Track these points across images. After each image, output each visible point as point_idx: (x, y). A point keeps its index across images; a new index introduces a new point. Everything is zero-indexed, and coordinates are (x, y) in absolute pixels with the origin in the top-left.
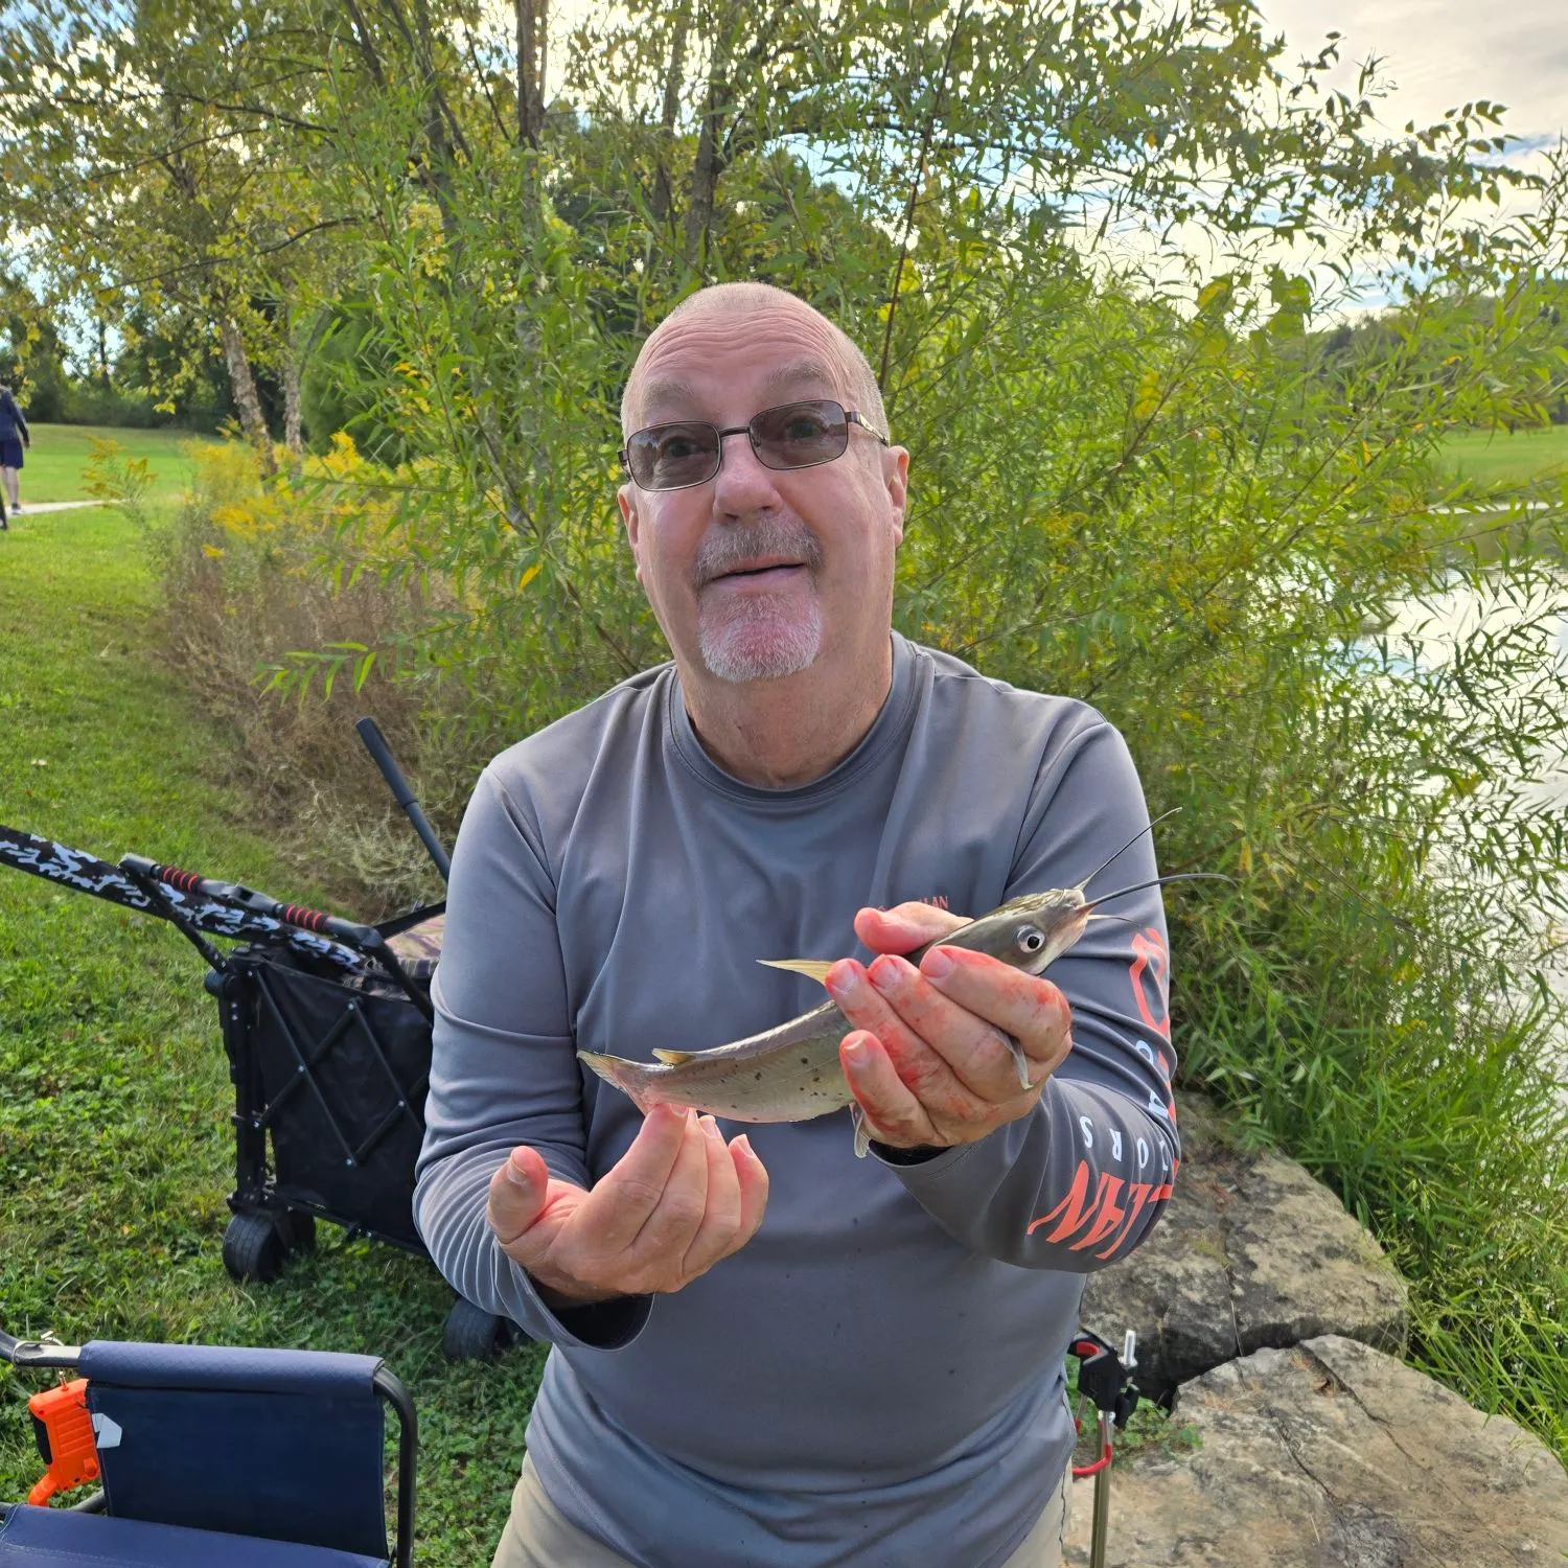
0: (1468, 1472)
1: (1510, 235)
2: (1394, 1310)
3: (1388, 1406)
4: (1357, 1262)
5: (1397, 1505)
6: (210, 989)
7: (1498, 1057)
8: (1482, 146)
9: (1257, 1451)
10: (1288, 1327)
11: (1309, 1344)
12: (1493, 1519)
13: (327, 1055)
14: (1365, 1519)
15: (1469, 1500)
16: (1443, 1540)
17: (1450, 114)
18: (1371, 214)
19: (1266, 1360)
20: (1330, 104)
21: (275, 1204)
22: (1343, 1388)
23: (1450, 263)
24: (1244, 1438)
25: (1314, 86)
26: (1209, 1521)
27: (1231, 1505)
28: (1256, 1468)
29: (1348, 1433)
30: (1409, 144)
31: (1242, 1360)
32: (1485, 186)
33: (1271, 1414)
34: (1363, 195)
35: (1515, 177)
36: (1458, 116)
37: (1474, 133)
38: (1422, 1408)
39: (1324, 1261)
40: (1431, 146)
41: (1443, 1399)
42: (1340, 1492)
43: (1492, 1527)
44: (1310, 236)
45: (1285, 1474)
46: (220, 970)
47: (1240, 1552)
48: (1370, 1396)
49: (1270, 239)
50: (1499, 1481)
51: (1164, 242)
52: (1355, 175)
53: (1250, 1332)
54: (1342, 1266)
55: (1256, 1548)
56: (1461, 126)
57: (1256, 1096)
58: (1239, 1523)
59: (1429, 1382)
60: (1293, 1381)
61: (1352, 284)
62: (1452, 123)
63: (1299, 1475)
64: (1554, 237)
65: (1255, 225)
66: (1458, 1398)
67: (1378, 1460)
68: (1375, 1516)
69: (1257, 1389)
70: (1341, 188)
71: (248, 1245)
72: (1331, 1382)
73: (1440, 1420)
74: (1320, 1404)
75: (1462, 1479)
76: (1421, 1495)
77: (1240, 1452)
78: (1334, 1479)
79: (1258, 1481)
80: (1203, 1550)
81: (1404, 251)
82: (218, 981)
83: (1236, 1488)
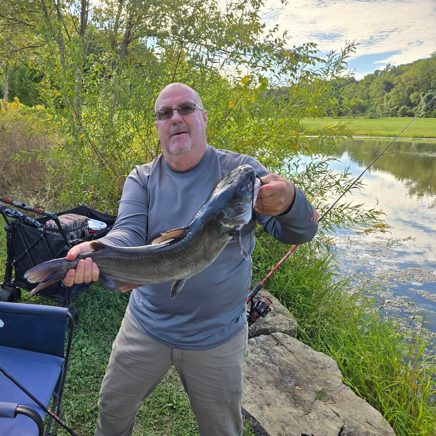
0: (313, 364)
1: (317, 72)
2: (294, 327)
3: (293, 349)
4: (284, 315)
5: (296, 371)
6: (6, 230)
7: (318, 267)
8: (312, 52)
9: (261, 358)
10: (268, 329)
11: (273, 334)
12: (320, 375)
13: (33, 247)
14: (289, 375)
15: (314, 371)
16: (308, 380)
17: (304, 45)
18: (284, 65)
19: (262, 338)
20: (276, 40)
21: (14, 286)
22: (282, 344)
23: (302, 78)
24: (258, 354)
25: (272, 36)
26: (250, 374)
27: (256, 370)
28: (261, 362)
29: (284, 355)
30: (294, 50)
31: (256, 337)
32: (312, 62)
33: (264, 350)
34: (283, 61)
35: (318, 60)
36: (306, 45)
37: (309, 49)
38: (301, 350)
39: (277, 314)
40: (299, 51)
41: (307, 348)
42: (282, 368)
43: (320, 377)
44: (271, 70)
45: (269, 363)
46: (9, 225)
47: (259, 381)
48: (289, 346)
49: (261, 69)
50: (321, 366)
51: (236, 69)
52: (280, 56)
53: (258, 330)
54: (281, 316)
55: (262, 380)
56: (307, 48)
57: (258, 274)
58: (258, 375)
59: (303, 344)
60: (269, 342)
61: (281, 80)
62: (304, 47)
63: (272, 364)
64: (329, 74)
65: (258, 66)
66: (310, 348)
67: (292, 361)
68: (291, 374)
69: (261, 344)
70: (277, 59)
71: (5, 296)
72: (279, 343)
73: (306, 353)
74: (276, 348)
75: (312, 366)
76: (302, 370)
77: (257, 358)
78: (281, 365)
79: (261, 364)
80: (249, 380)
81: (292, 75)
82: (8, 227)
83: (257, 366)
